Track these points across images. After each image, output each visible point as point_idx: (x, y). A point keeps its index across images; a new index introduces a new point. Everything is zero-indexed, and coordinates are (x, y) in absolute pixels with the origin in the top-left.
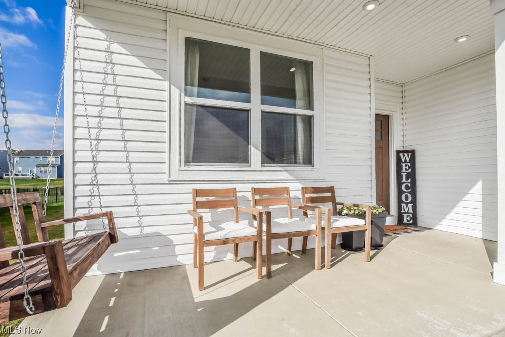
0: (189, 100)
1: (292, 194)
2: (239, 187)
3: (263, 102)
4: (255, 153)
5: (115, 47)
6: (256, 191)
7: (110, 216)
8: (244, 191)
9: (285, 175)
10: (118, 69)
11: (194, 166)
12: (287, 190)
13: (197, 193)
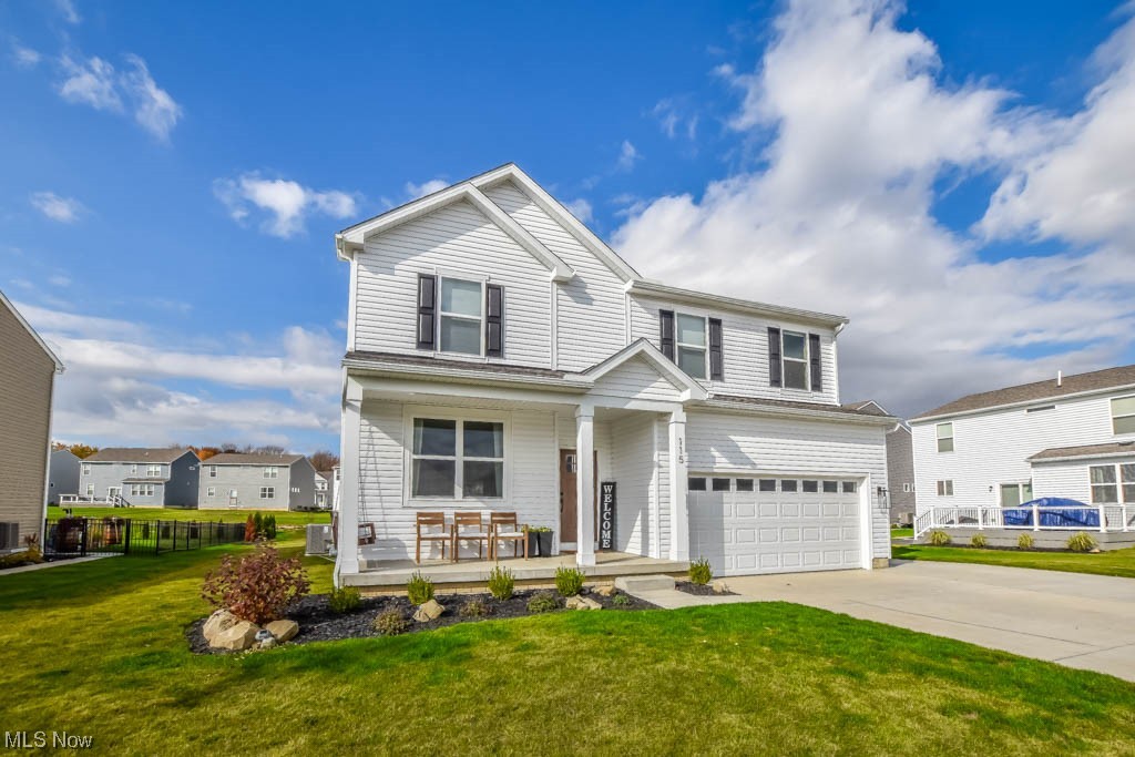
0: (416, 457)
1: (483, 517)
2: (445, 511)
3: (465, 455)
4: (459, 489)
5: (374, 429)
6: (457, 515)
7: (372, 526)
8: (449, 515)
9: (480, 505)
10: (375, 441)
11: (418, 498)
12: (479, 515)
13: (420, 515)
